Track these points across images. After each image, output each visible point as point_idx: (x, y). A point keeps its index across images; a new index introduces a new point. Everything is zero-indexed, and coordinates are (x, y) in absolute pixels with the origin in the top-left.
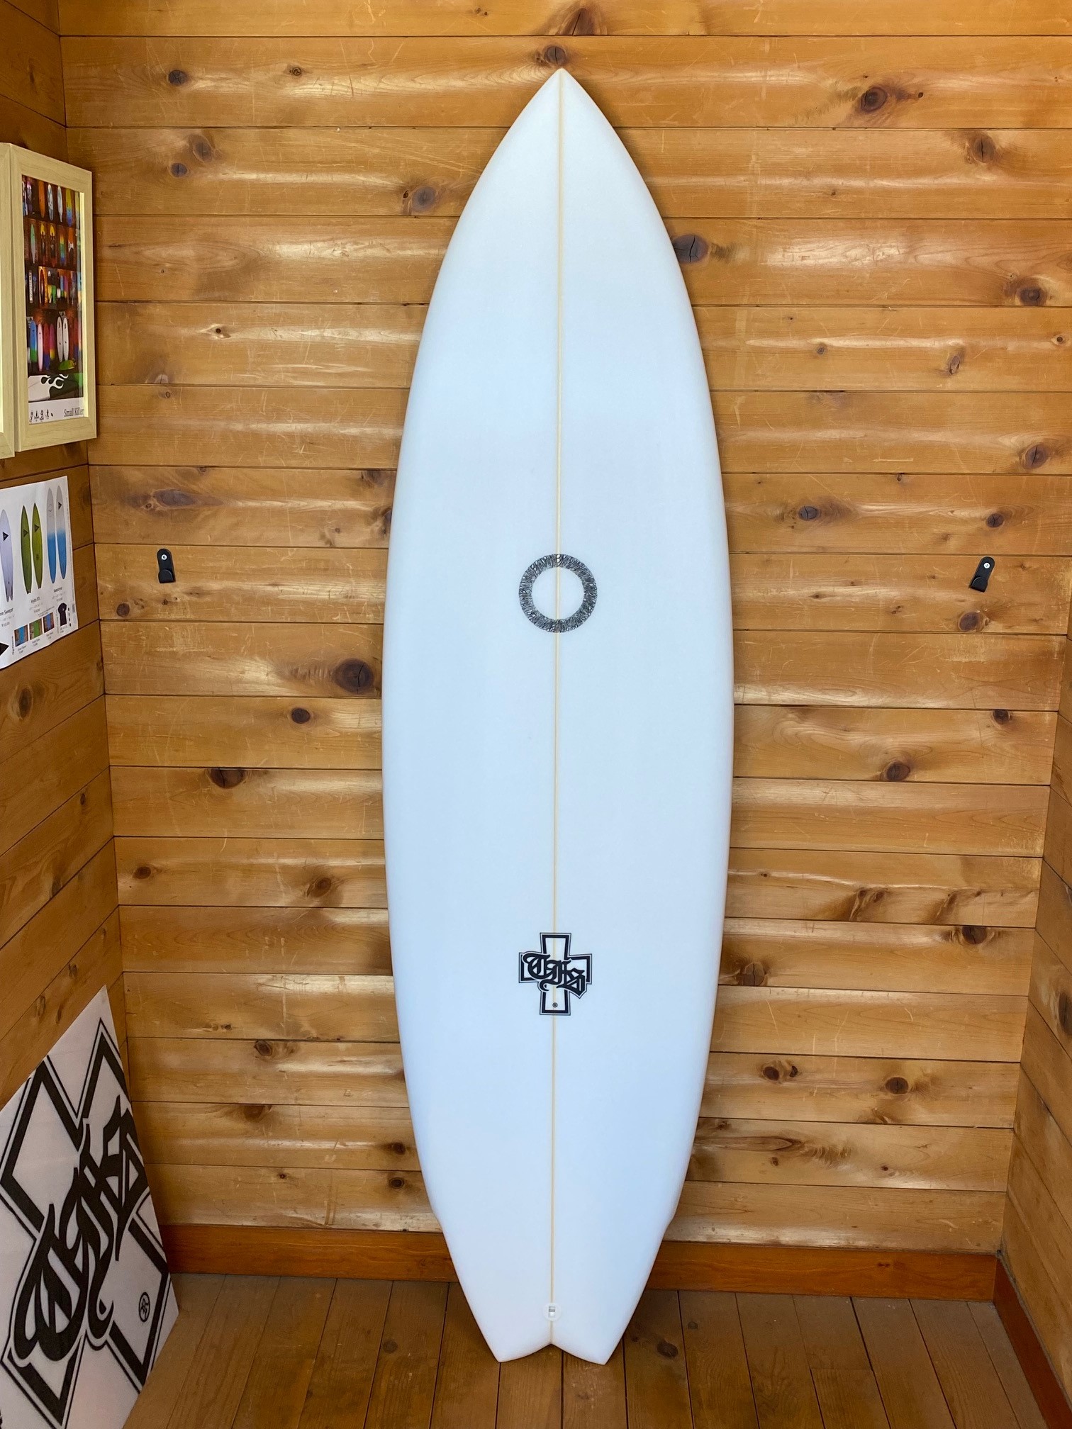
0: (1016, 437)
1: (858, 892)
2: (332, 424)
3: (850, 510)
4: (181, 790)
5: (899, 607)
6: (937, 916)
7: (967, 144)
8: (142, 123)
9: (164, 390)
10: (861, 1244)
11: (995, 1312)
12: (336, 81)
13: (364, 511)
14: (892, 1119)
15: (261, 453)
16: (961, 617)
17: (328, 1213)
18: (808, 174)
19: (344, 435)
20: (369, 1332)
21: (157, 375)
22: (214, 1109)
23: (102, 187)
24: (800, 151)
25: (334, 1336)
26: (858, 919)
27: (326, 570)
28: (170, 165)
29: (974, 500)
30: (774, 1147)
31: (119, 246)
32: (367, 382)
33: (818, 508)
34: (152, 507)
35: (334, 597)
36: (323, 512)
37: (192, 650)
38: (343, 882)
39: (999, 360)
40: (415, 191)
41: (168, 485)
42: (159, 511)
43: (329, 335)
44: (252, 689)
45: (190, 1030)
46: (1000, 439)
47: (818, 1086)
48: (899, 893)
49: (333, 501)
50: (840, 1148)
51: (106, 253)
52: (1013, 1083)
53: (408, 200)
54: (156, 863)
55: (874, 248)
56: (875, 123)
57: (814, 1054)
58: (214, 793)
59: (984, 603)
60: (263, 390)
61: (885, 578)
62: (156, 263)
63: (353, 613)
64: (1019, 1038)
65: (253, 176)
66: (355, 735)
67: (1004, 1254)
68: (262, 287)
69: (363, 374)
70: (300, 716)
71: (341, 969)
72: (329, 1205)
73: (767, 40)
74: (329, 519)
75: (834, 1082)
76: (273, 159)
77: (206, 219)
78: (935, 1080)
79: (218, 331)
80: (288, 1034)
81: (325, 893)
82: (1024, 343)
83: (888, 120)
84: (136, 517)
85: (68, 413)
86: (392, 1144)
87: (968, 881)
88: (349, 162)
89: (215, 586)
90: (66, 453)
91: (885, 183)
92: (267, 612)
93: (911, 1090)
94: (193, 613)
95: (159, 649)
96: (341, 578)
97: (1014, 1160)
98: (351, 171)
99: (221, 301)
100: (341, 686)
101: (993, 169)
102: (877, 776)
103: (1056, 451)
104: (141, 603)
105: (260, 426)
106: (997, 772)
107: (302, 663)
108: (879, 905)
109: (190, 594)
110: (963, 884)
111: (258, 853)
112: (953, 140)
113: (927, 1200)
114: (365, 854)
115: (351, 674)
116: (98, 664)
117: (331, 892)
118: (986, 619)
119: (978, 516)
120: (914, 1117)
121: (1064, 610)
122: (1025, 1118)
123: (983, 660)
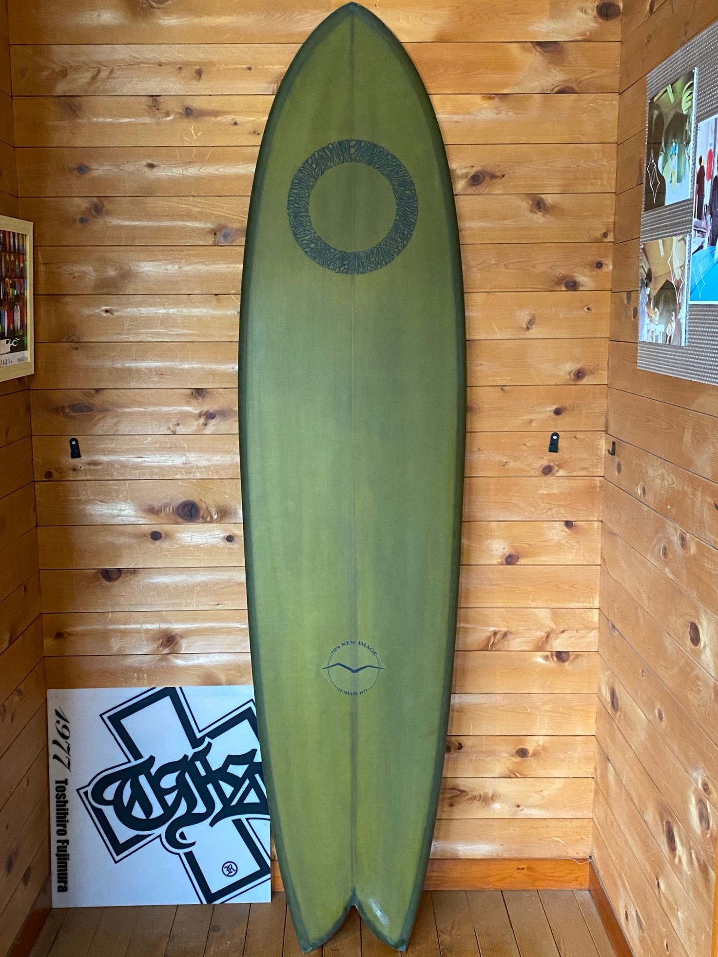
0: (567, 365)
1: (492, 633)
2: (175, 363)
3: (476, 408)
4: (83, 583)
5: (507, 462)
6: (540, 646)
7: (530, 202)
8: (62, 195)
9: (74, 345)
10: (506, 855)
11: (589, 896)
12: (174, 171)
13: (194, 413)
14: (521, 774)
15: (133, 381)
16: (543, 466)
19: (182, 370)
20: (202, 921)
21: (70, 337)
23: (38, 231)
25: (180, 925)
26: (494, 649)
27: (171, 448)
28: (78, 218)
29: (546, 401)
30: (449, 795)
31: (48, 264)
32: (193, 339)
34: (67, 413)
35: (176, 464)
36: (169, 414)
37: (89, 498)
38: (182, 637)
39: (554, 321)
40: (220, 231)
41: (76, 400)
42: (71, 416)
43: (172, 312)
44: (126, 521)
46: (558, 366)
47: (475, 755)
48: (517, 633)
49: (175, 407)
50: (490, 794)
51: (42, 268)
52: (592, 748)
53: (217, 236)
54: (68, 629)
56: (478, 192)
57: (471, 734)
58: (103, 585)
59: (555, 458)
60: (133, 344)
61: (497, 446)
62: (71, 273)
63: (187, 473)
64: (593, 721)
65: (127, 224)
66: (189, 546)
67: (593, 857)
68: (132, 286)
69: (192, 335)
70: (156, 536)
74: (173, 418)
75: (484, 752)
76: (139, 214)
77: (100, 248)
78: (544, 748)
79: (107, 311)
81: (171, 644)
82: (568, 311)
83: (486, 190)
84: (57, 419)
85: (19, 360)
87: (555, 624)
88: (181, 215)
89: (105, 459)
90: (17, 382)
92: (136, 474)
93: (531, 756)
94: (91, 475)
95: (70, 498)
96: (180, 452)
97: (595, 797)
98: (184, 221)
99: (108, 294)
100: (181, 517)
101: (546, 215)
102: (499, 562)
103: (591, 372)
104: (60, 471)
105: (131, 365)
106: (569, 558)
107: (157, 505)
108: (505, 640)
109: (89, 464)
110: (552, 625)
111: (130, 621)
112: (522, 200)
113: (545, 826)
114: (195, 620)
115: (186, 509)
116: (33, 508)
117: (176, 644)
118: (556, 468)
119: (548, 409)
120: (533, 772)
121: (600, 462)
122: (598, 768)
123: (555, 492)
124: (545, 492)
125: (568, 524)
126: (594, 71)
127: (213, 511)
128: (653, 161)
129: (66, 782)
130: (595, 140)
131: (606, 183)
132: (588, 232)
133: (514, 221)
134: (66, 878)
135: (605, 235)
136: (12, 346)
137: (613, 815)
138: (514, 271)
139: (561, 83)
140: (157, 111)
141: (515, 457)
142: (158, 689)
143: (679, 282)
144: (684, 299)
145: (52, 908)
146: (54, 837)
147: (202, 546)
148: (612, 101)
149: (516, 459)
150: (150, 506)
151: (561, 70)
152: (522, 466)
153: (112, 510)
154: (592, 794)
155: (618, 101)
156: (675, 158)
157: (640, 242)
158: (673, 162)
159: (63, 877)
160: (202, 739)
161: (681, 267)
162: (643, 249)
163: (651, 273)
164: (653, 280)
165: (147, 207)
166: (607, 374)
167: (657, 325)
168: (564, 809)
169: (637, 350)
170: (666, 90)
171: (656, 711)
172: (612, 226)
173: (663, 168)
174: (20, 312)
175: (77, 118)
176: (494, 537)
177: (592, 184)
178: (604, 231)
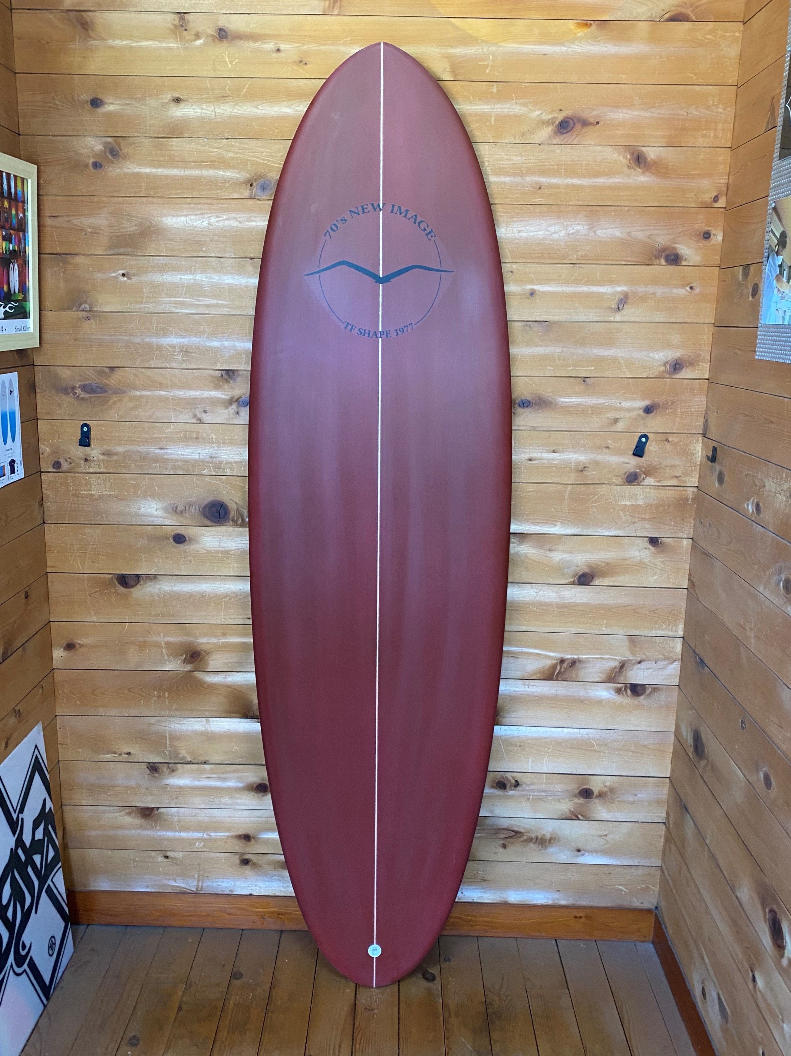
0: (662, 353)
1: (559, 661)
2: (202, 339)
3: (551, 403)
4: (97, 589)
5: (585, 467)
6: (612, 677)
7: (629, 157)
8: (72, 133)
9: (85, 314)
10: (563, 902)
11: (653, 950)
12: (204, 107)
13: (223, 399)
14: (582, 816)
15: (153, 359)
16: (628, 473)
17: (198, 881)
18: (522, 175)
19: (210, 347)
20: (224, 965)
21: (81, 305)
22: (119, 810)
23: (44, 176)
24: (518, 159)
25: (200, 968)
26: (559, 679)
27: (197, 438)
28: (91, 161)
29: (635, 395)
30: (502, 836)
31: (56, 216)
32: (224, 311)
33: (529, 399)
34: (77, 395)
35: (203, 457)
36: (195, 399)
37: (104, 493)
38: (208, 653)
39: (651, 301)
40: (258, 182)
41: (88, 379)
42: (82, 397)
43: (200, 278)
44: (145, 520)
45: (102, 756)
46: (652, 355)
47: (533, 794)
48: (587, 661)
49: (202, 392)
50: (548, 836)
51: (48, 221)
52: (664, 792)
53: (253, 188)
54: (79, 641)
55: (567, 225)
56: (567, 141)
57: (530, 771)
58: (120, 592)
59: (642, 465)
60: (155, 315)
61: (575, 448)
62: (80, 228)
63: (214, 469)
64: (669, 760)
65: (148, 170)
66: (217, 552)
67: (659, 909)
68: (154, 246)
69: (223, 306)
70: (179, 539)
71: (207, 714)
72: (198, 877)
73: (495, 84)
74: (199, 404)
75: (544, 791)
76: (162, 159)
77: (116, 199)
78: (612, 790)
79: (124, 275)
80: (171, 759)
81: (196, 661)
82: (667, 290)
83: (576, 140)
84: (66, 400)
85: (17, 329)
86: (242, 835)
87: (632, 653)
88: (212, 162)
89: (120, 449)
90: (16, 356)
91: (575, 181)
92: (156, 467)
93: (596, 796)
94: (105, 468)
95: (81, 492)
96: (207, 444)
97: (665, 845)
98: (215, 168)
99: (125, 255)
100: (208, 518)
101: (646, 173)
102: (571, 582)
103: (690, 363)
104: (70, 461)
105: (151, 340)
106: (652, 580)
107: (181, 502)
108: (574, 669)
109: (103, 454)
110: (630, 655)
111: (150, 633)
112: (619, 153)
113: (607, 872)
114: (224, 634)
116: (39, 502)
117: (200, 660)
118: (643, 476)
119: (638, 406)
120: (597, 815)
121: (696, 470)
122: (671, 814)
123: (641, 504)
124: (628, 503)
125: (654, 541)
130: (712, 81)
131: (720, 135)
132: (695, 195)
135: (716, 199)
137: (691, 873)
139: (673, 8)
140: (185, 32)
147: (232, 553)
148: (735, 32)
153: (129, 507)
154: (662, 840)
155: (741, 33)
157: (770, 201)
162: (775, 209)
165: (172, 150)
166: (709, 366)
168: (629, 856)
169: (756, 335)
172: (725, 189)
174: (19, 272)
175: (89, 39)
177: (704, 136)
178: (716, 194)
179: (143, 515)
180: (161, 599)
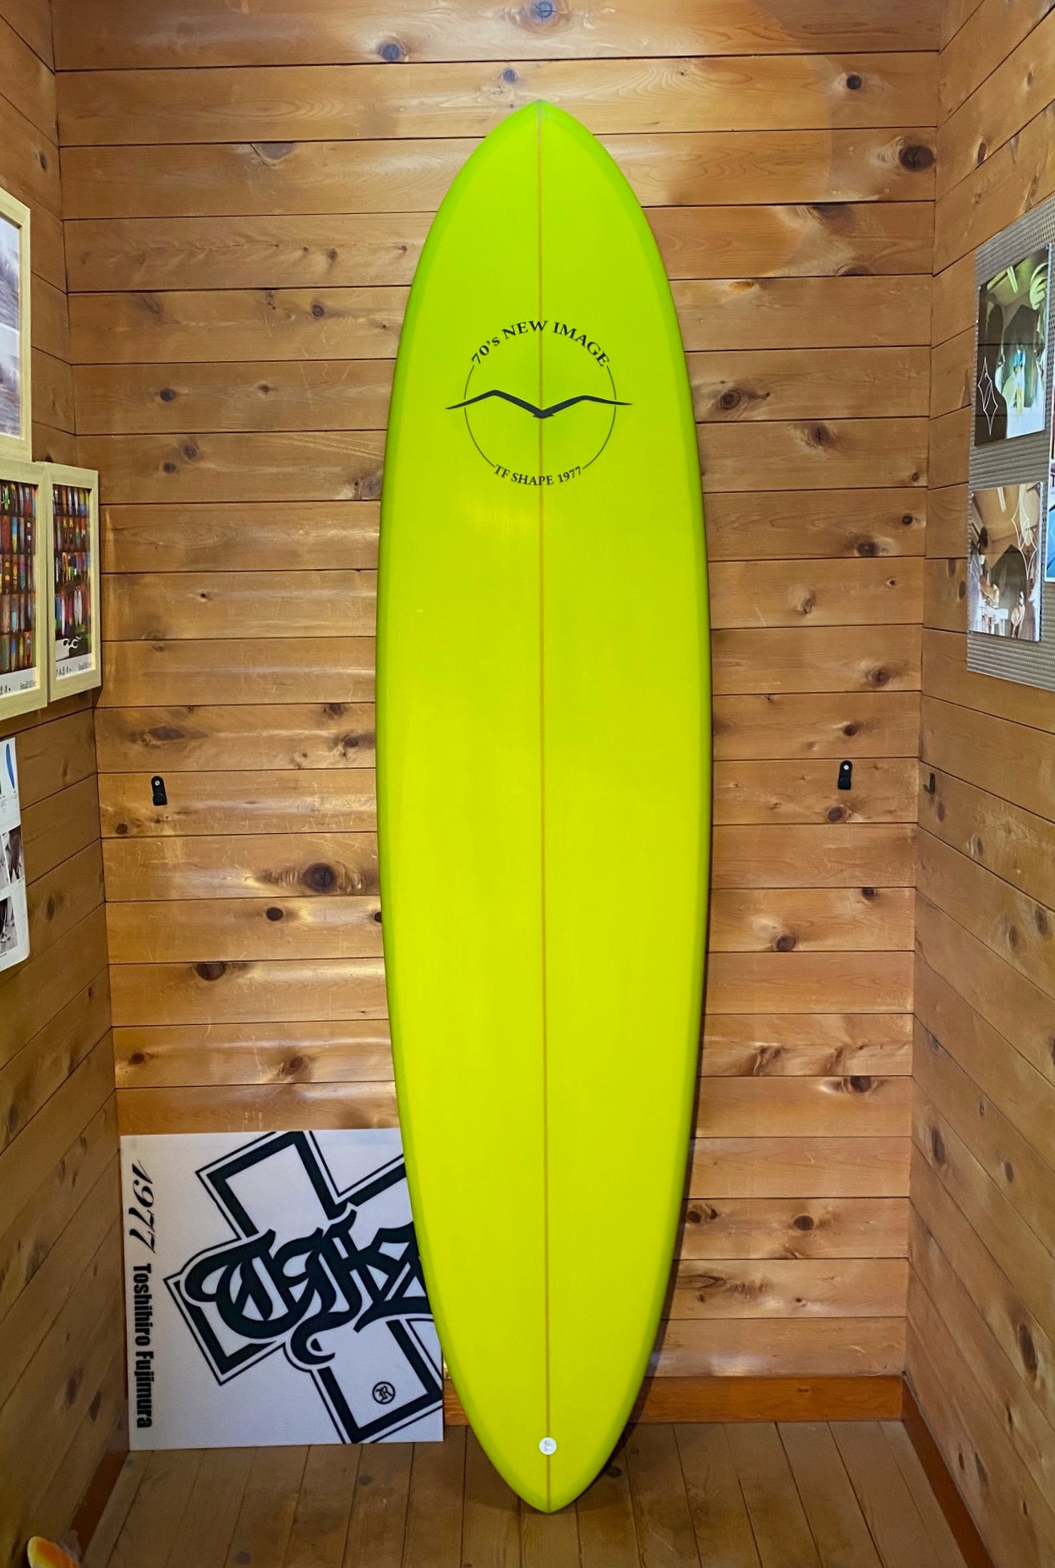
0: (862, 663)
1: (759, 1051)
2: (299, 667)
3: (729, 726)
4: (172, 983)
5: (777, 804)
6: (827, 1069)
7: (807, 432)
8: (139, 431)
9: (158, 644)
10: (783, 1371)
11: (902, 1428)
13: (327, 738)
14: (799, 1253)
15: (241, 694)
16: (830, 810)
19: (308, 674)
20: (345, 1470)
21: (151, 633)
23: (105, 482)
25: (315, 1474)
26: (760, 1074)
27: (295, 788)
28: (162, 462)
29: (833, 716)
30: (699, 1285)
31: (120, 528)
34: (147, 741)
35: (302, 811)
36: (291, 739)
37: (180, 861)
38: (312, 1059)
39: (845, 601)
40: (364, 479)
41: (160, 722)
42: (153, 744)
43: (296, 595)
44: (232, 893)
46: (850, 666)
47: (736, 1226)
48: (793, 1049)
49: (301, 731)
50: (758, 1283)
51: (110, 536)
52: (905, 1215)
53: (359, 486)
54: (149, 1050)
56: (731, 418)
57: (729, 1197)
58: (200, 985)
59: (848, 799)
60: (241, 642)
61: (764, 781)
62: (148, 541)
63: (316, 824)
64: (906, 1175)
66: (321, 929)
67: (907, 1373)
68: (239, 559)
69: (324, 626)
70: (275, 915)
74: (297, 745)
75: (749, 1222)
77: (193, 505)
78: (836, 1216)
79: (203, 595)
81: (297, 1070)
83: (743, 415)
84: (136, 748)
85: (80, 668)
87: (851, 1037)
88: (309, 458)
89: (200, 805)
92: (246, 827)
93: (817, 1227)
94: (182, 830)
95: (152, 861)
96: (307, 795)
97: (910, 1287)
98: (312, 465)
99: (205, 571)
100: (310, 886)
101: (829, 451)
102: (768, 948)
103: (897, 672)
104: (137, 823)
105: (238, 670)
106: (868, 941)
107: (275, 868)
108: (777, 1061)
109: (179, 813)
110: (848, 1040)
111: (239, 1037)
112: (795, 428)
113: (836, 1328)
114: (332, 1035)
115: (317, 876)
116: (100, 876)
117: (303, 1069)
118: (849, 812)
119: (835, 727)
120: (820, 1251)
121: (913, 802)
122: (914, 1245)
123: (848, 846)
124: (833, 847)
125: (868, 893)
126: (896, 244)
127: (356, 877)
128: (986, 374)
129: (148, 1268)
130: (899, 341)
131: (915, 404)
132: (889, 473)
133: (783, 460)
134: (150, 1407)
135: (916, 477)
136: (71, 648)
137: (938, 1313)
138: (783, 530)
139: (850, 262)
140: (273, 311)
141: (789, 796)
142: (279, 1134)
143: (1030, 550)
144: (1038, 574)
145: (129, 1451)
146: (133, 1348)
147: (340, 929)
148: (923, 287)
149: (790, 799)
150: (263, 871)
151: (849, 243)
152: (798, 809)
153: (212, 878)
154: (906, 1281)
155: (930, 288)
156: (1021, 372)
157: (968, 490)
158: (1018, 378)
159: (145, 1406)
160: (343, 1205)
161: (1032, 528)
162: (974, 499)
163: (986, 535)
164: (989, 542)
165: (259, 447)
166: (919, 675)
167: (996, 609)
168: (864, 1304)
169: (966, 644)
170: (1006, 274)
171: (1003, 1165)
172: (924, 465)
173: (1003, 385)
174: (82, 599)
175: (160, 323)
176: (758, 911)
177: (894, 404)
178: (914, 471)
179: (229, 887)
180: (251, 990)
